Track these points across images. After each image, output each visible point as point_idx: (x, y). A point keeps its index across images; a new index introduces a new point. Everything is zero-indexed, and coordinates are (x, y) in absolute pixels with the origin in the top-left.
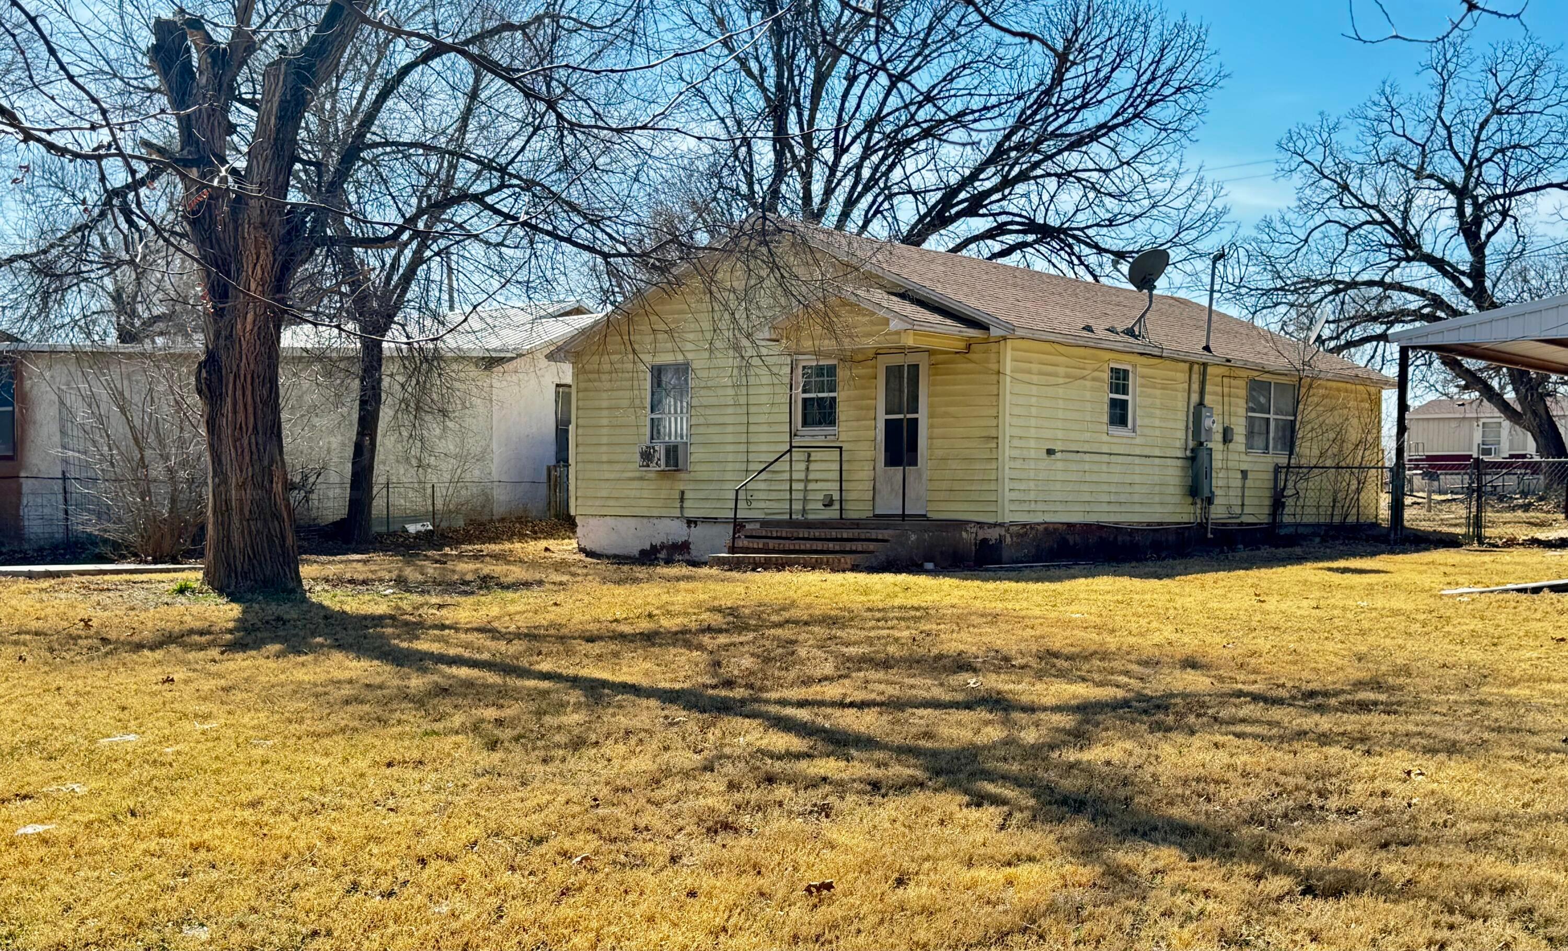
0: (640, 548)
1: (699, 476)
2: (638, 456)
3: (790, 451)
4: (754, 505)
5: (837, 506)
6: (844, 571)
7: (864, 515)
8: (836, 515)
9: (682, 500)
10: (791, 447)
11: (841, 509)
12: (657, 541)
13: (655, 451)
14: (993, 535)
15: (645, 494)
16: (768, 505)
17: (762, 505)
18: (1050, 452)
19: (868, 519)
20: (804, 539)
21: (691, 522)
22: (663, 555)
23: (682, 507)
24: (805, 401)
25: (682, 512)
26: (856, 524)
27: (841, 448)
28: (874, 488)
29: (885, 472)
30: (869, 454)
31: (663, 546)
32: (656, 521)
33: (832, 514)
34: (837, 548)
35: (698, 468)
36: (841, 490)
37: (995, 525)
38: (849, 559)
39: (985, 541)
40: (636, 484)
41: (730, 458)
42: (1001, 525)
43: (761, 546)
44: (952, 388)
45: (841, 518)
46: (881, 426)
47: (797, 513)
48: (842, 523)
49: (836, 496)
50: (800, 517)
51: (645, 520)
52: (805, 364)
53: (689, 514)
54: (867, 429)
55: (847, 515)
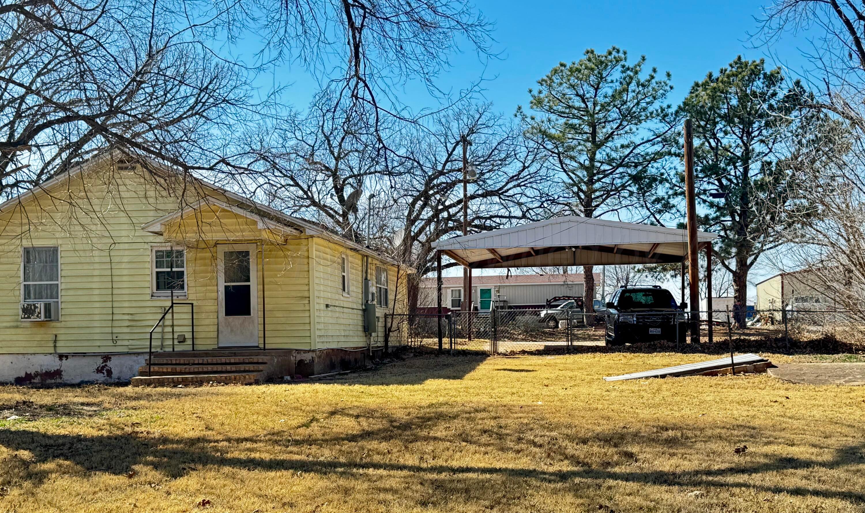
0: (16, 376)
1: (69, 324)
2: (21, 312)
3: (172, 307)
4: (119, 343)
5: (190, 342)
6: (250, 384)
7: (210, 348)
8: (190, 348)
9: (55, 341)
10: (173, 303)
11: (193, 344)
12: (31, 371)
13: (36, 307)
14: (307, 357)
15: (21, 338)
16: (131, 342)
17: (126, 343)
18: (327, 306)
19: (214, 350)
20: (198, 364)
21: (61, 357)
22: (37, 380)
23: (55, 346)
24: (158, 273)
25: (55, 350)
26: (206, 353)
27: (192, 304)
28: (218, 330)
29: (226, 319)
30: (214, 308)
31: (37, 374)
32: (30, 357)
33: (187, 347)
34: (234, 369)
35: (68, 318)
36: (193, 332)
37: (309, 351)
38: (252, 376)
39: (301, 362)
40: (13, 331)
41: (96, 311)
42: (313, 351)
43: (169, 370)
44: (275, 266)
45: (193, 350)
46: (222, 290)
47: (156, 347)
48: (194, 353)
49: (188, 336)
50: (159, 350)
51: (21, 356)
52: (157, 249)
53: (60, 351)
54: (212, 291)
55: (198, 348)
